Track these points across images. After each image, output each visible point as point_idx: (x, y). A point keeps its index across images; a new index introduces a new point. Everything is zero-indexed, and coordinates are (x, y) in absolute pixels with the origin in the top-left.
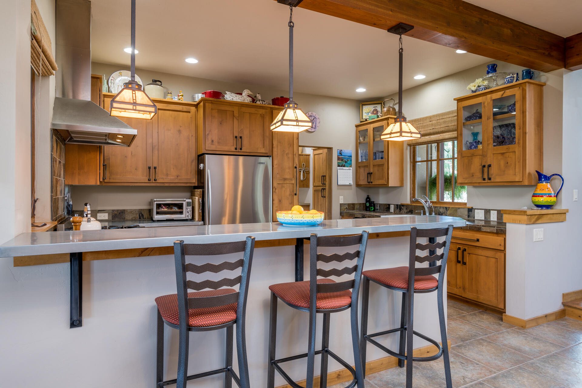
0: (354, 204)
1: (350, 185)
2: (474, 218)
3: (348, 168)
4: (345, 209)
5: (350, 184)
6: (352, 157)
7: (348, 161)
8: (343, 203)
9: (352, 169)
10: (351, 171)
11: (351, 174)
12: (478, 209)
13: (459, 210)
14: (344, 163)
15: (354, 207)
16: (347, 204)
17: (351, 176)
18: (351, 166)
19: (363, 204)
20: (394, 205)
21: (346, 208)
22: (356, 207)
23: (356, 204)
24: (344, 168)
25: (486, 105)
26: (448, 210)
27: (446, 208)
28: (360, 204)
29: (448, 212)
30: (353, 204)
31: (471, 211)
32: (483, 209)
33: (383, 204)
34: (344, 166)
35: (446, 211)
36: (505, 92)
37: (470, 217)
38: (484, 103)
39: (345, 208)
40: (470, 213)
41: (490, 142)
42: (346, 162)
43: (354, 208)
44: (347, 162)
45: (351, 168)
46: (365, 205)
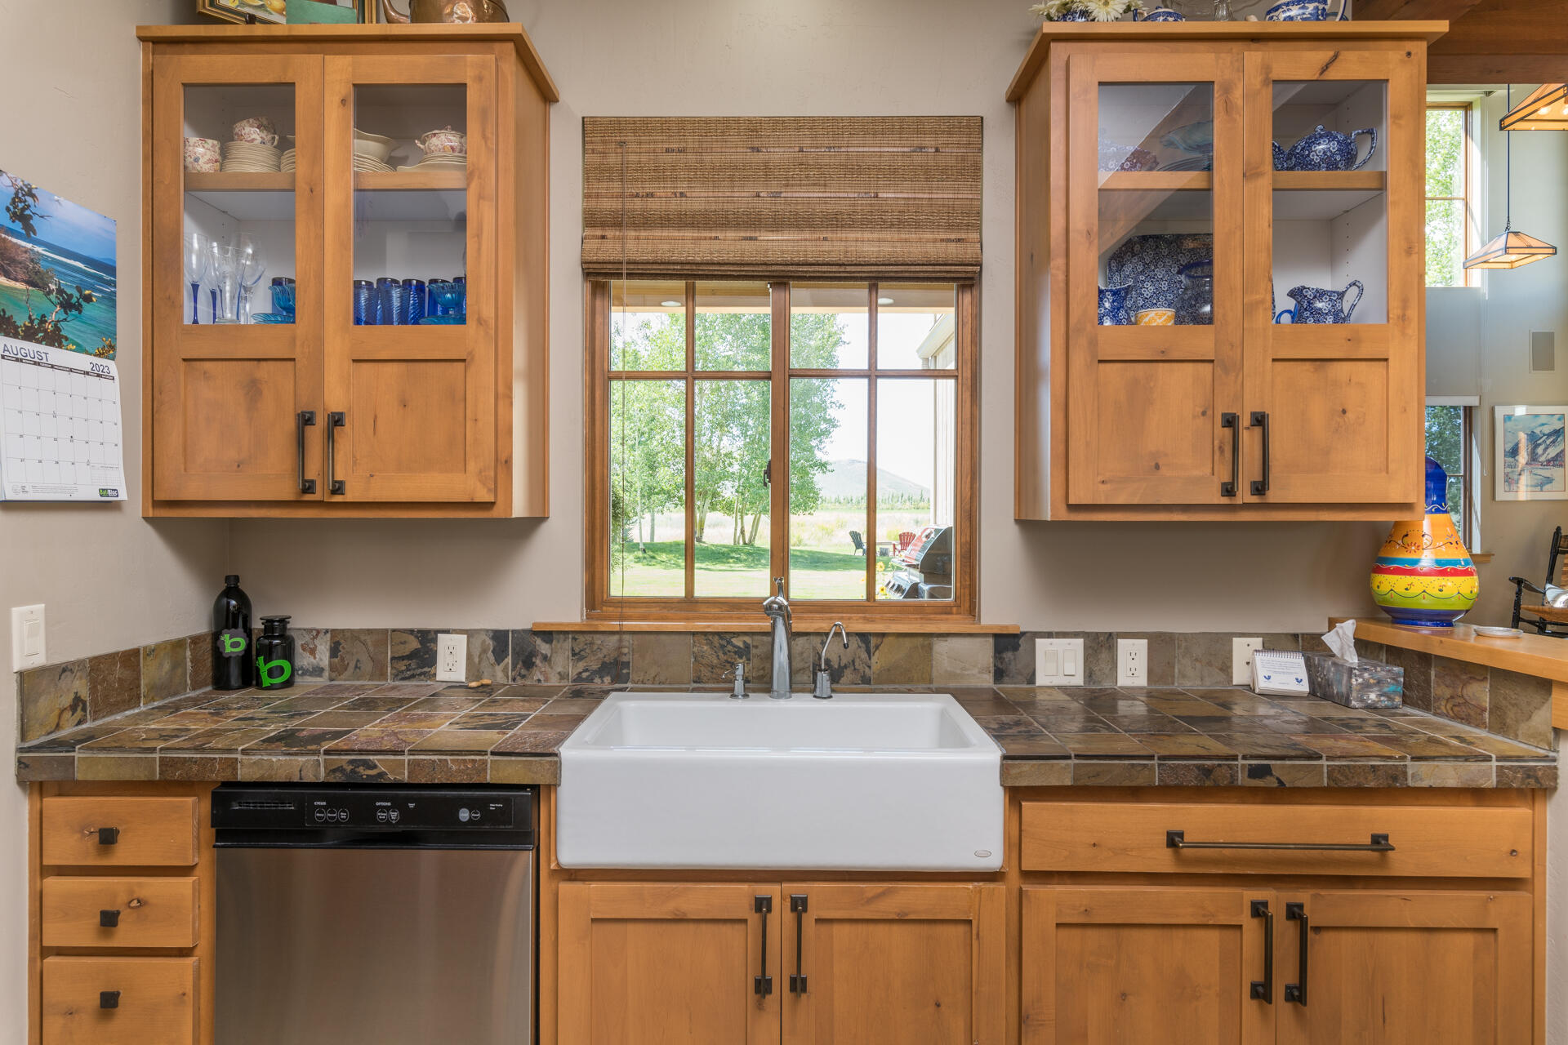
0: (136, 652)
1: (106, 505)
2: (1031, 679)
3: (83, 361)
4: (67, 715)
5: (103, 492)
6: (120, 278)
7: (88, 299)
8: (40, 660)
9: (114, 372)
10: (111, 390)
11: (114, 413)
12: (1049, 635)
13: (941, 647)
14: (55, 314)
15: (138, 679)
16: (80, 663)
17: (116, 434)
18: (112, 347)
19: (196, 640)
20: (470, 634)
21: (77, 702)
22: (151, 673)
23: (151, 652)
24: (55, 355)
25: (1240, 102)
26: (877, 647)
27: (864, 637)
28: (179, 644)
29: (874, 659)
30: (130, 658)
31: (1016, 648)
32: (1075, 635)
33: (370, 632)
34: (55, 339)
35: (864, 655)
36: (1336, 57)
37: (1006, 679)
38: (1227, 89)
39: (67, 700)
40: (1008, 655)
41: (1258, 297)
42: (67, 305)
43: (139, 686)
44: (79, 308)
45: (111, 364)
46: (207, 646)
